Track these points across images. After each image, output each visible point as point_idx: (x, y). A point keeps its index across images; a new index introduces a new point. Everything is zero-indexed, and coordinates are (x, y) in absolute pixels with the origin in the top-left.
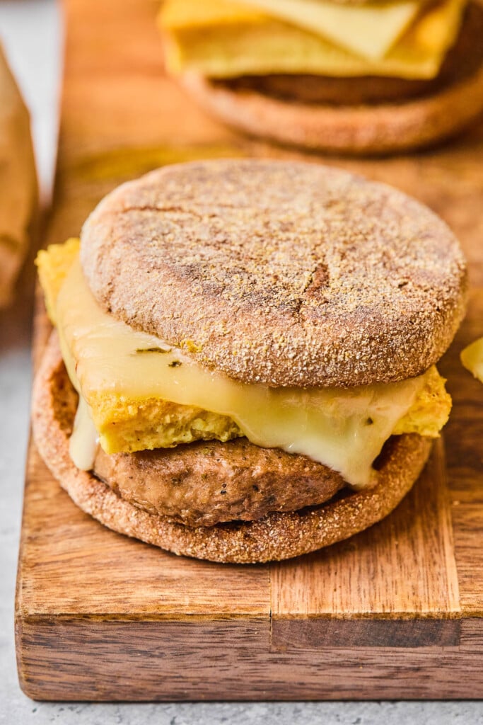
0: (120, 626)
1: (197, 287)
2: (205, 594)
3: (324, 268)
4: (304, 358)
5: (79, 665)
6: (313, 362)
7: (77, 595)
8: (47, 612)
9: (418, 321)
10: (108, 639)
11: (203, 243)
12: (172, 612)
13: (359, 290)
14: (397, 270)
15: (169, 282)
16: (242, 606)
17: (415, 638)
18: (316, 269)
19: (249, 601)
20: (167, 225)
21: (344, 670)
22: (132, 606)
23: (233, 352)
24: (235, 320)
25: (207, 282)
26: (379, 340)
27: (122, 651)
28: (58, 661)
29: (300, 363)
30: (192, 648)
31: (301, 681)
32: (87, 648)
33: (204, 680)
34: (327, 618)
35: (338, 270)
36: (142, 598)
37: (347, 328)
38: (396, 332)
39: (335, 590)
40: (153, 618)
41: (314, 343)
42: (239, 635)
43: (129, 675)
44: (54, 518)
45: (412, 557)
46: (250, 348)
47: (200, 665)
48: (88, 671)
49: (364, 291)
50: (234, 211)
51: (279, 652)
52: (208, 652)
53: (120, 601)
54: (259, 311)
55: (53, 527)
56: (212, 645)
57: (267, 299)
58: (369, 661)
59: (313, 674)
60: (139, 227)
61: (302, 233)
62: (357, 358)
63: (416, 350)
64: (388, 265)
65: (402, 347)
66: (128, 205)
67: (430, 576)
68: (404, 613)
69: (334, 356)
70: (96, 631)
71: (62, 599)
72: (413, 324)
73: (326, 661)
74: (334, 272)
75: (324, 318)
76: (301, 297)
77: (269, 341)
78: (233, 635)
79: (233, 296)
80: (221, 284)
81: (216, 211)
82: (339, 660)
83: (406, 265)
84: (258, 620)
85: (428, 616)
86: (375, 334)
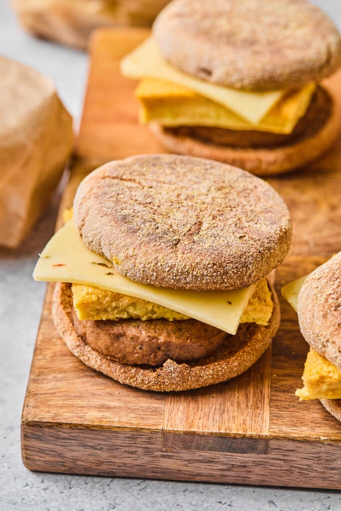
0: (79, 431)
1: (124, 228)
2: (127, 416)
3: (201, 223)
4: (174, 271)
5: (55, 451)
6: (179, 274)
7: (56, 412)
8: (38, 420)
9: (244, 257)
10: (71, 438)
11: (138, 202)
12: (108, 425)
13: (215, 237)
14: (242, 229)
15: (111, 224)
16: (147, 424)
17: (243, 448)
18: (196, 223)
19: (151, 422)
20: (123, 189)
21: (203, 464)
22: (86, 420)
23: (136, 266)
24: (140, 248)
25: (131, 226)
26: (218, 266)
27: (79, 445)
28: (44, 448)
29: (172, 274)
30: (118, 446)
31: (179, 469)
32: (60, 442)
33: (125, 464)
34: (194, 433)
35: (207, 225)
36: (92, 417)
37: (201, 257)
38: (229, 262)
39: (200, 419)
40: (97, 427)
41: (180, 264)
42: (144, 440)
43: (83, 459)
44: (48, 370)
45: (246, 403)
46: (145, 264)
47: (122, 456)
48: (60, 455)
49: (218, 238)
50: (164, 185)
51: (166, 451)
52: (127, 449)
53: (80, 417)
54: (154, 244)
55: (47, 374)
56: (129, 445)
57: (160, 238)
58: (217, 460)
59: (186, 465)
60: (107, 188)
61: (196, 203)
62: (205, 274)
63: (241, 273)
64: (238, 225)
65: (233, 270)
66: (107, 174)
67: (254, 415)
68: (237, 434)
69: (191, 272)
70: (65, 433)
71: (47, 414)
72: (241, 258)
73: (192, 458)
74: (205, 226)
75: (189, 250)
76: (181, 238)
77: (156, 261)
78: (141, 440)
79: (142, 235)
80: (138, 227)
81: (154, 184)
82: (200, 458)
83: (249, 226)
84: (155, 432)
85: (250, 436)
86: (217, 262)
